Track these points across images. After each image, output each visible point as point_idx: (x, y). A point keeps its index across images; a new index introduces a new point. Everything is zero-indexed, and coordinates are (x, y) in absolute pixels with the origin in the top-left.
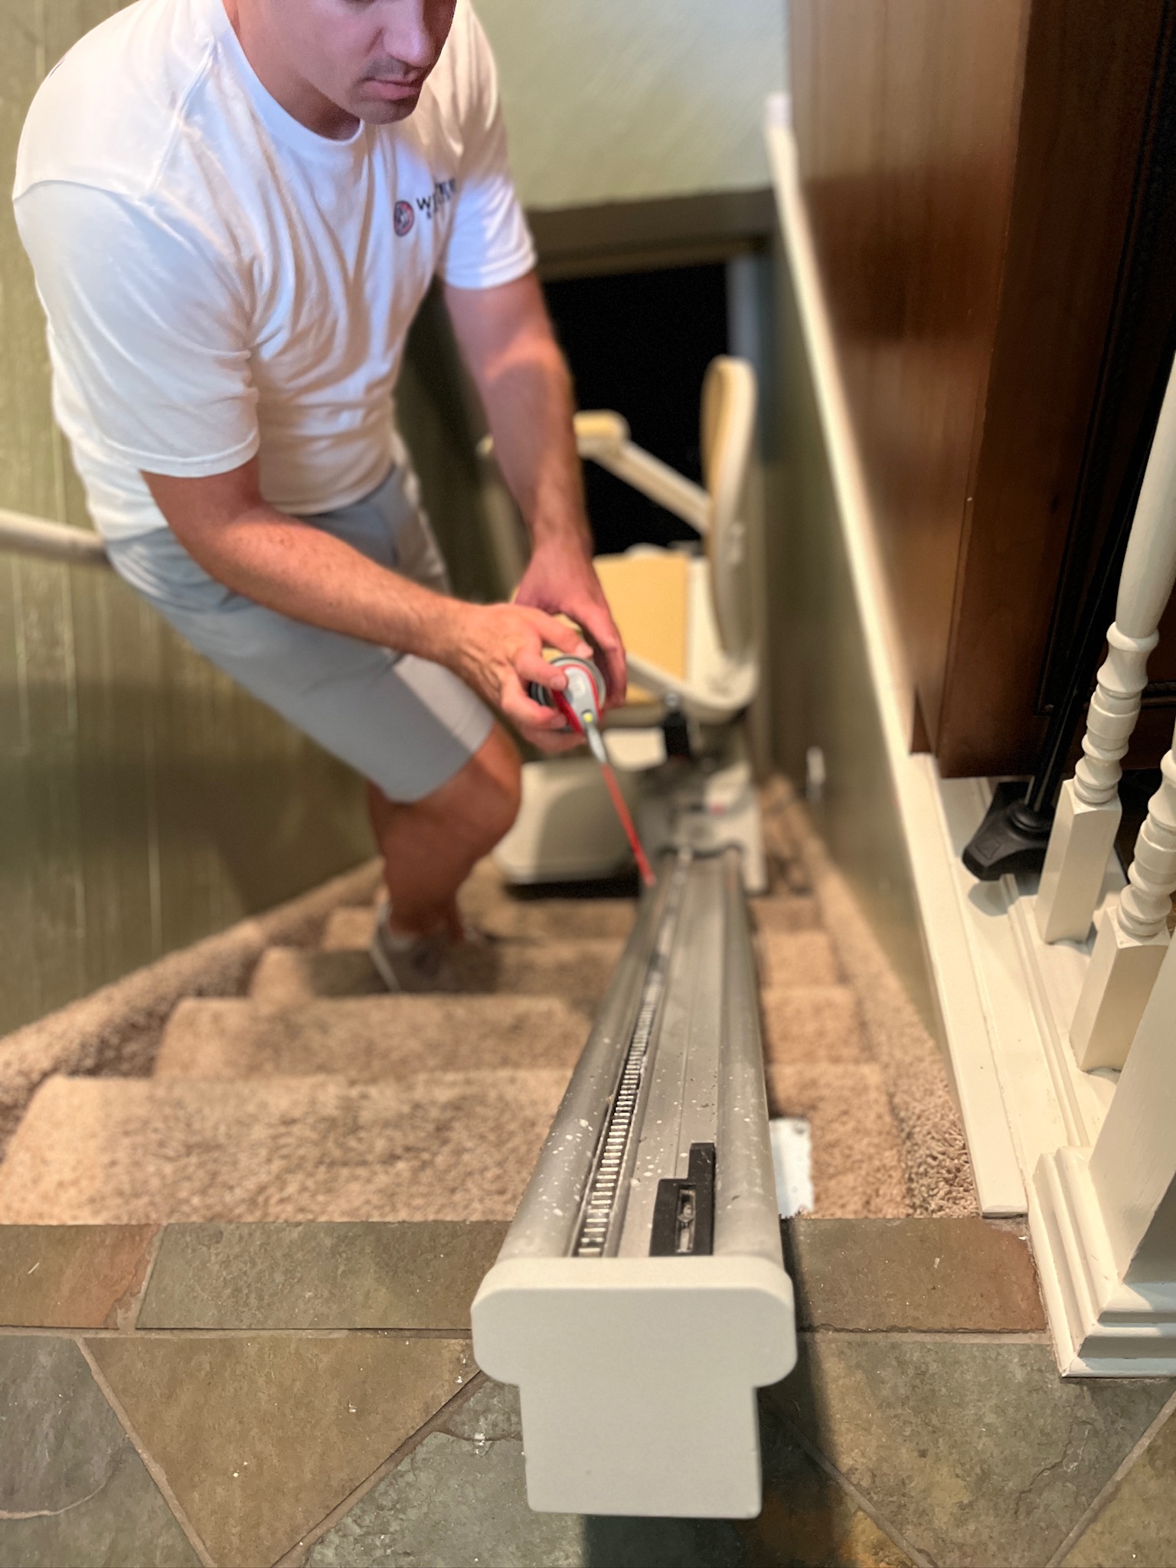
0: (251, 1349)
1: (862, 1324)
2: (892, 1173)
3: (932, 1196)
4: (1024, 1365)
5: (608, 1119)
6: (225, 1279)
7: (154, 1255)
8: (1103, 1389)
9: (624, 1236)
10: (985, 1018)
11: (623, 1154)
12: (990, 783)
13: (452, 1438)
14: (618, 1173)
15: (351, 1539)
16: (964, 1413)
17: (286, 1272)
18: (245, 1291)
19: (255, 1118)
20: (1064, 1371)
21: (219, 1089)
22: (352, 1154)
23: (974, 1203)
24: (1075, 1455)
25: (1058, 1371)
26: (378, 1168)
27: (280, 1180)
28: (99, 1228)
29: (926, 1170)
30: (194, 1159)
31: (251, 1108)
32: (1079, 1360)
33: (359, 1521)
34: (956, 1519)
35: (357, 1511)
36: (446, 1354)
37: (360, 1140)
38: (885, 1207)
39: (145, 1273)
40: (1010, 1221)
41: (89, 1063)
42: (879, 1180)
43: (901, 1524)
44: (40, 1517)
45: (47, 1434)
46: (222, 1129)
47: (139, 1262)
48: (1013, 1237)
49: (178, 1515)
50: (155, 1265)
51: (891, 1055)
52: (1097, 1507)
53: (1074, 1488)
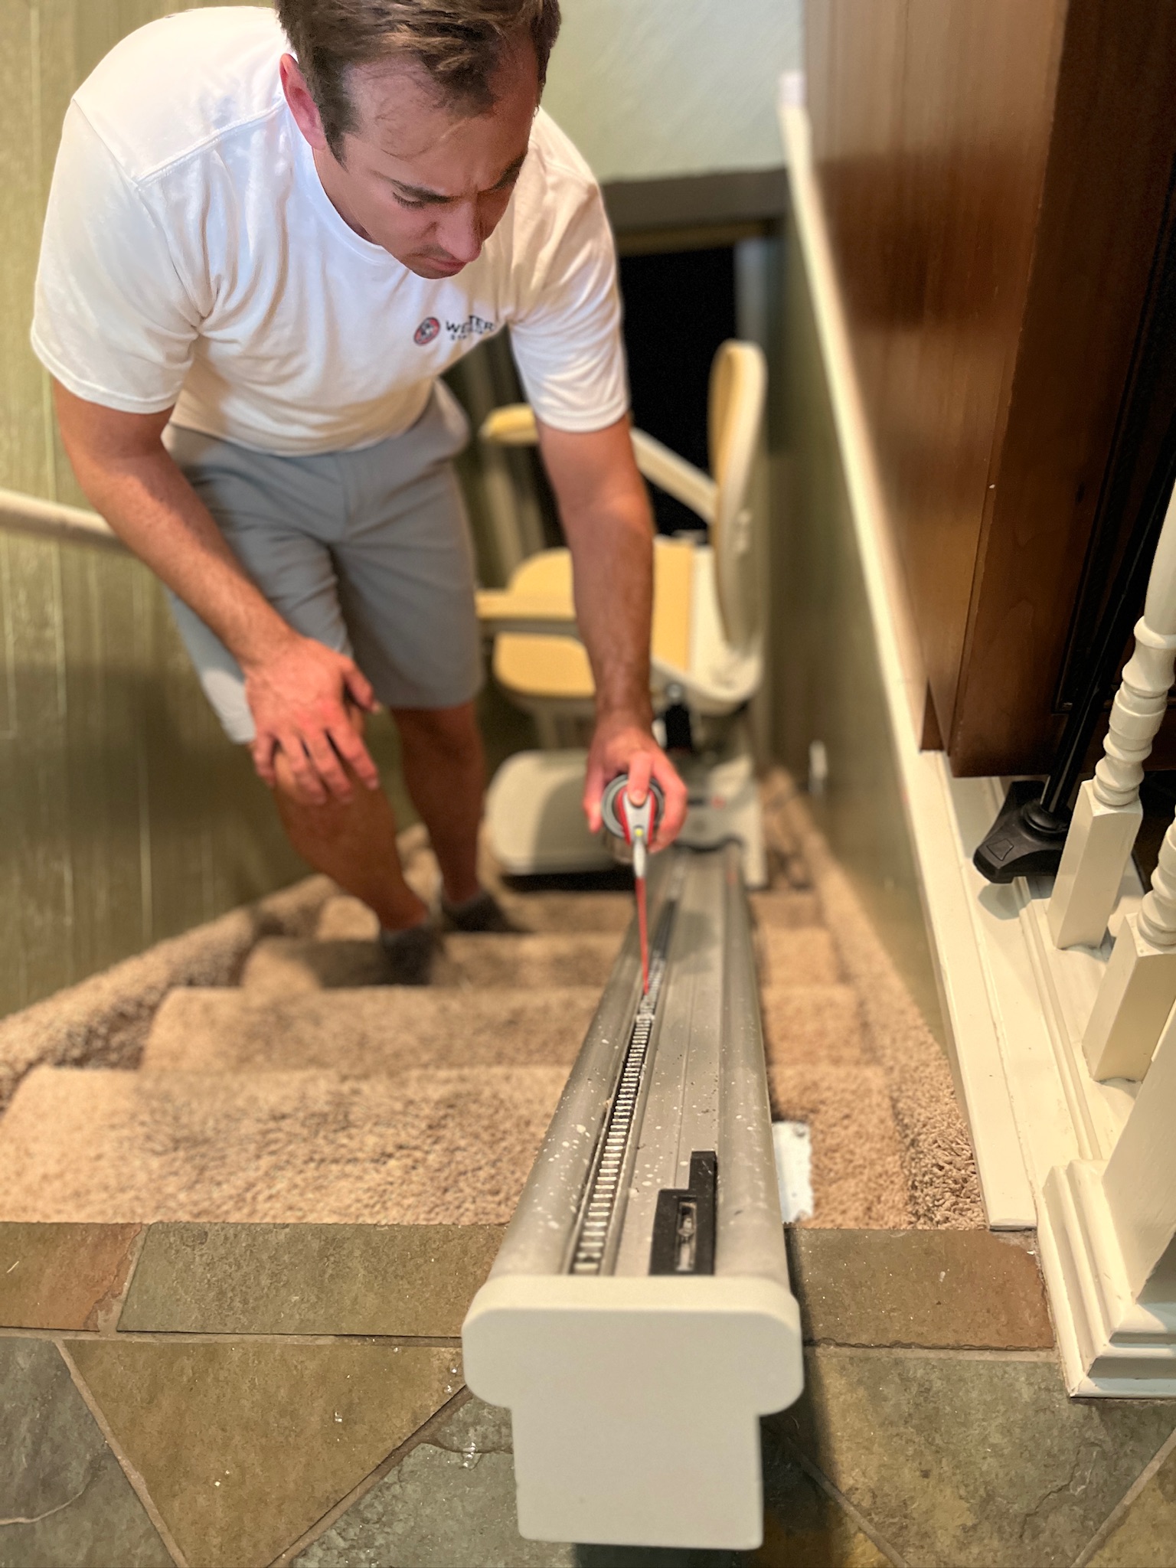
0: (236, 1355)
1: (864, 1339)
2: (894, 1178)
3: (938, 1206)
4: (1031, 1384)
5: (605, 1125)
6: (209, 1281)
7: (137, 1256)
8: (1111, 1409)
9: (622, 1250)
10: (994, 1024)
11: (621, 1163)
12: (1003, 783)
13: (440, 1450)
14: (616, 1183)
15: (336, 1552)
16: (969, 1433)
17: (273, 1275)
18: (230, 1294)
19: (244, 1112)
20: (1073, 1390)
21: (208, 1082)
22: (343, 1151)
23: (982, 1215)
24: (1083, 1480)
25: (1066, 1390)
26: (369, 1165)
27: (269, 1176)
28: (81, 1226)
29: (931, 1179)
30: (181, 1154)
31: (240, 1102)
32: (1088, 1380)
33: (343, 1534)
34: (958, 1541)
35: (341, 1524)
36: (436, 1363)
37: (350, 1137)
38: (887, 1214)
39: (127, 1273)
40: (1019, 1234)
41: (76, 1053)
42: (881, 1185)
43: (903, 1546)
44: (17, 1523)
45: (25, 1439)
46: (211, 1123)
47: (121, 1263)
48: (1021, 1252)
49: (158, 1525)
50: (137, 1266)
51: (895, 1059)
52: (1104, 1533)
53: (1082, 1512)
